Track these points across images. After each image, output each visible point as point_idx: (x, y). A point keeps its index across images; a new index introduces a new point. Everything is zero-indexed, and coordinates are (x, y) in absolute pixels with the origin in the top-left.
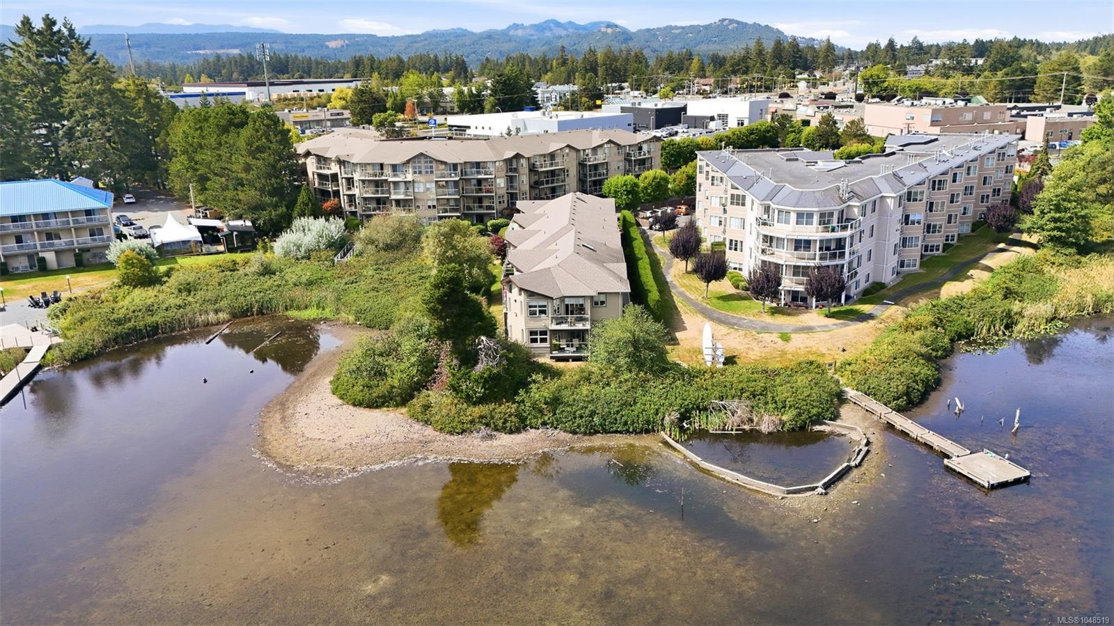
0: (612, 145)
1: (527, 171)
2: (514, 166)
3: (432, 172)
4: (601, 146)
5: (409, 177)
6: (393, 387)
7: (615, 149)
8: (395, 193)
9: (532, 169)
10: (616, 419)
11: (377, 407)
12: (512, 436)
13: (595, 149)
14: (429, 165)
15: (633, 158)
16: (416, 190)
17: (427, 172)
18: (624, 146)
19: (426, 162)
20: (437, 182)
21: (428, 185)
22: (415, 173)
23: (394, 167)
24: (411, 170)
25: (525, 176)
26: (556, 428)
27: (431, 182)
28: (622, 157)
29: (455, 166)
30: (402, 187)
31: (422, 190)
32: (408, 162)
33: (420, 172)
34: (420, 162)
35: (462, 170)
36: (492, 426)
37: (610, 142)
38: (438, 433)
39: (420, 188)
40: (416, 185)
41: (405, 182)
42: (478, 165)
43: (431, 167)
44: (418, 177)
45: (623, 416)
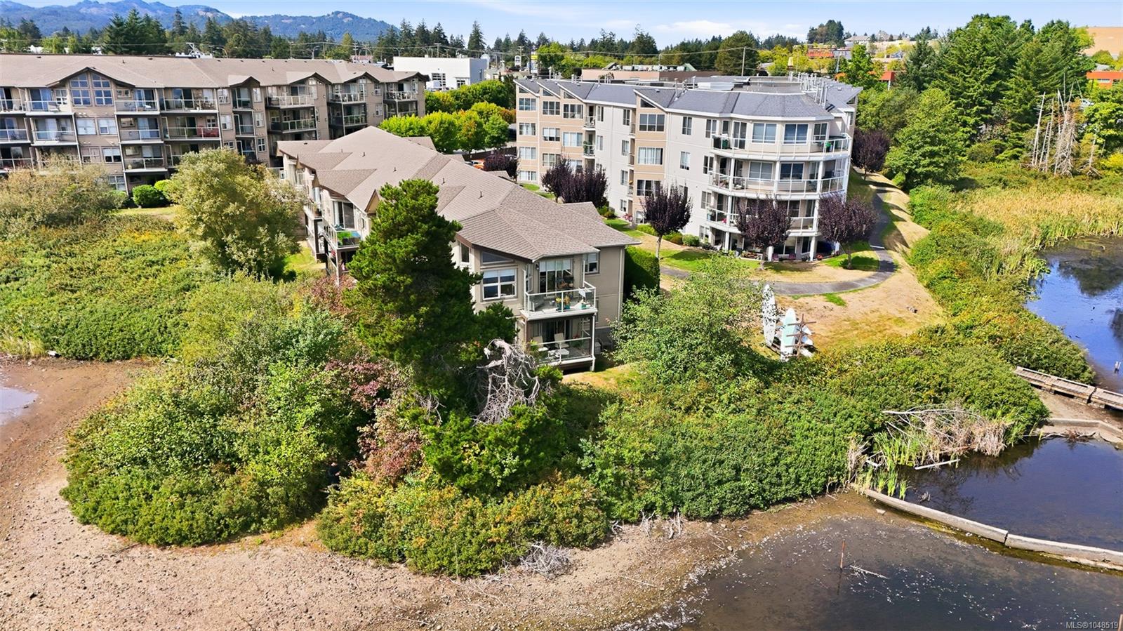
0: (369, 82)
1: (263, 106)
2: (244, 98)
3: (109, 102)
4: (354, 81)
5: (66, 109)
6: (263, 484)
7: (372, 86)
8: (39, 137)
9: (270, 106)
10: (779, 476)
11: (231, 539)
12: (600, 551)
13: (347, 85)
14: (102, 89)
15: (396, 100)
16: (81, 131)
17: (100, 102)
18: (382, 84)
19: (98, 85)
20: (119, 117)
21: (103, 123)
22: (77, 102)
23: (35, 93)
24: (68, 98)
25: (260, 114)
26: (672, 515)
27: (107, 117)
28: (381, 99)
29: (149, 92)
30: (52, 129)
31: (91, 131)
32: (64, 82)
33: (86, 102)
34: (84, 84)
35: (161, 101)
36: (553, 536)
37: (366, 76)
38: (430, 581)
39: (87, 128)
40: (80, 122)
41: (58, 118)
42: (187, 92)
43: (107, 94)
44: (82, 110)
45: (788, 466)
